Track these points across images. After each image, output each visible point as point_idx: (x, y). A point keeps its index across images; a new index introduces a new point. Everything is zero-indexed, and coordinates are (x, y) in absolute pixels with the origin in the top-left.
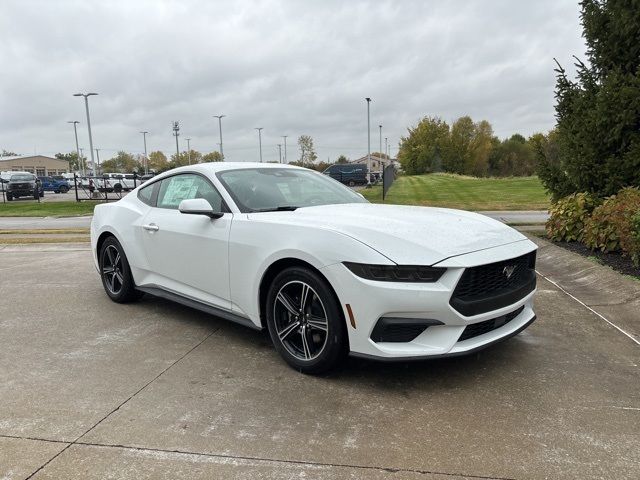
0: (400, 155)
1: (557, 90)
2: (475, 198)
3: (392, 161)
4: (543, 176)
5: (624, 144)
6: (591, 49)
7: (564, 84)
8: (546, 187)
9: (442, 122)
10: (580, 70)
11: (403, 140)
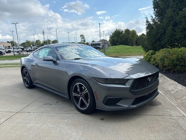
0: (110, 40)
1: (146, 23)
2: (130, 52)
3: (108, 42)
4: (143, 47)
5: (161, 38)
6: (154, 12)
7: (147, 22)
8: (144, 50)
9: (121, 30)
10: (151, 18)
11: (111, 35)
